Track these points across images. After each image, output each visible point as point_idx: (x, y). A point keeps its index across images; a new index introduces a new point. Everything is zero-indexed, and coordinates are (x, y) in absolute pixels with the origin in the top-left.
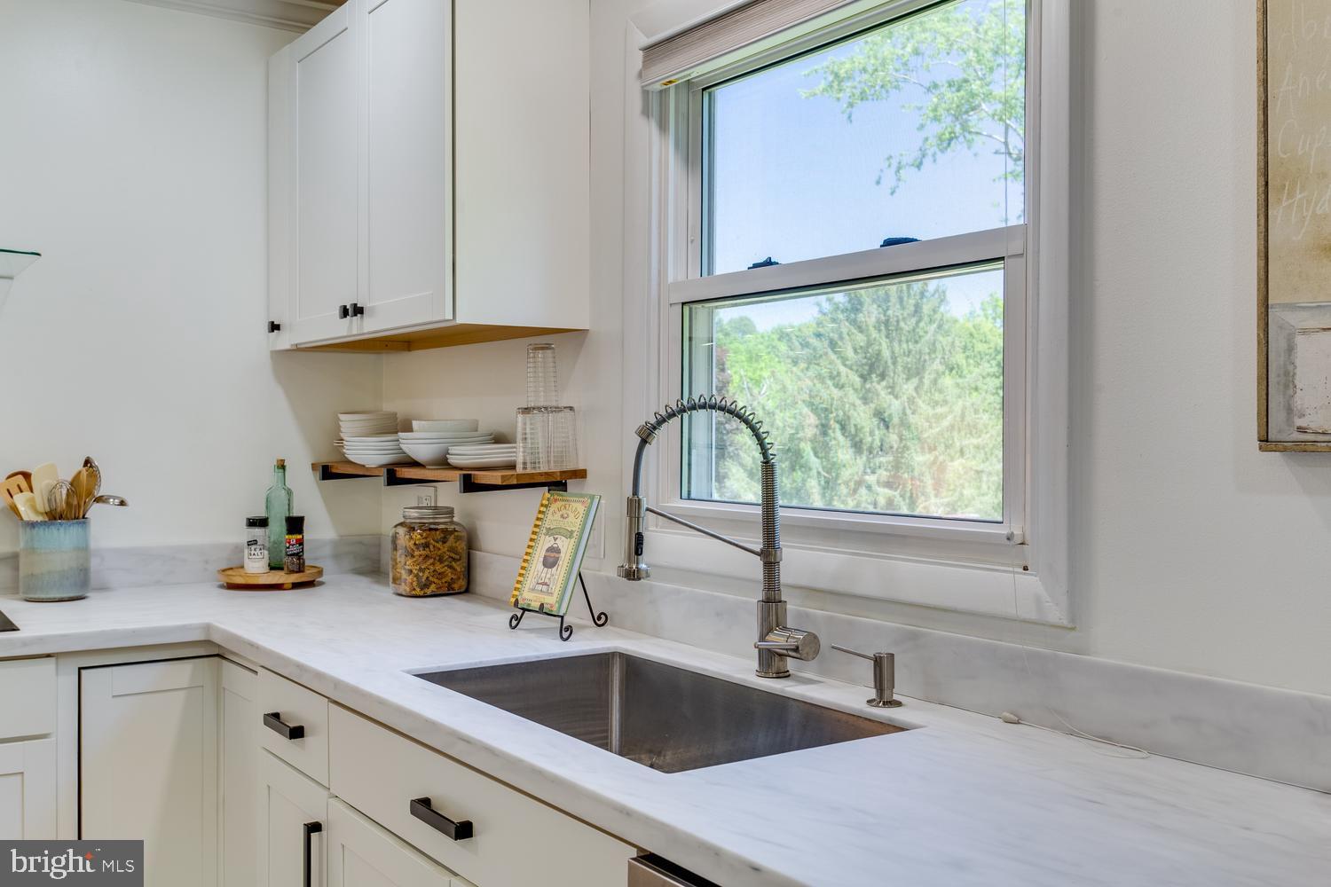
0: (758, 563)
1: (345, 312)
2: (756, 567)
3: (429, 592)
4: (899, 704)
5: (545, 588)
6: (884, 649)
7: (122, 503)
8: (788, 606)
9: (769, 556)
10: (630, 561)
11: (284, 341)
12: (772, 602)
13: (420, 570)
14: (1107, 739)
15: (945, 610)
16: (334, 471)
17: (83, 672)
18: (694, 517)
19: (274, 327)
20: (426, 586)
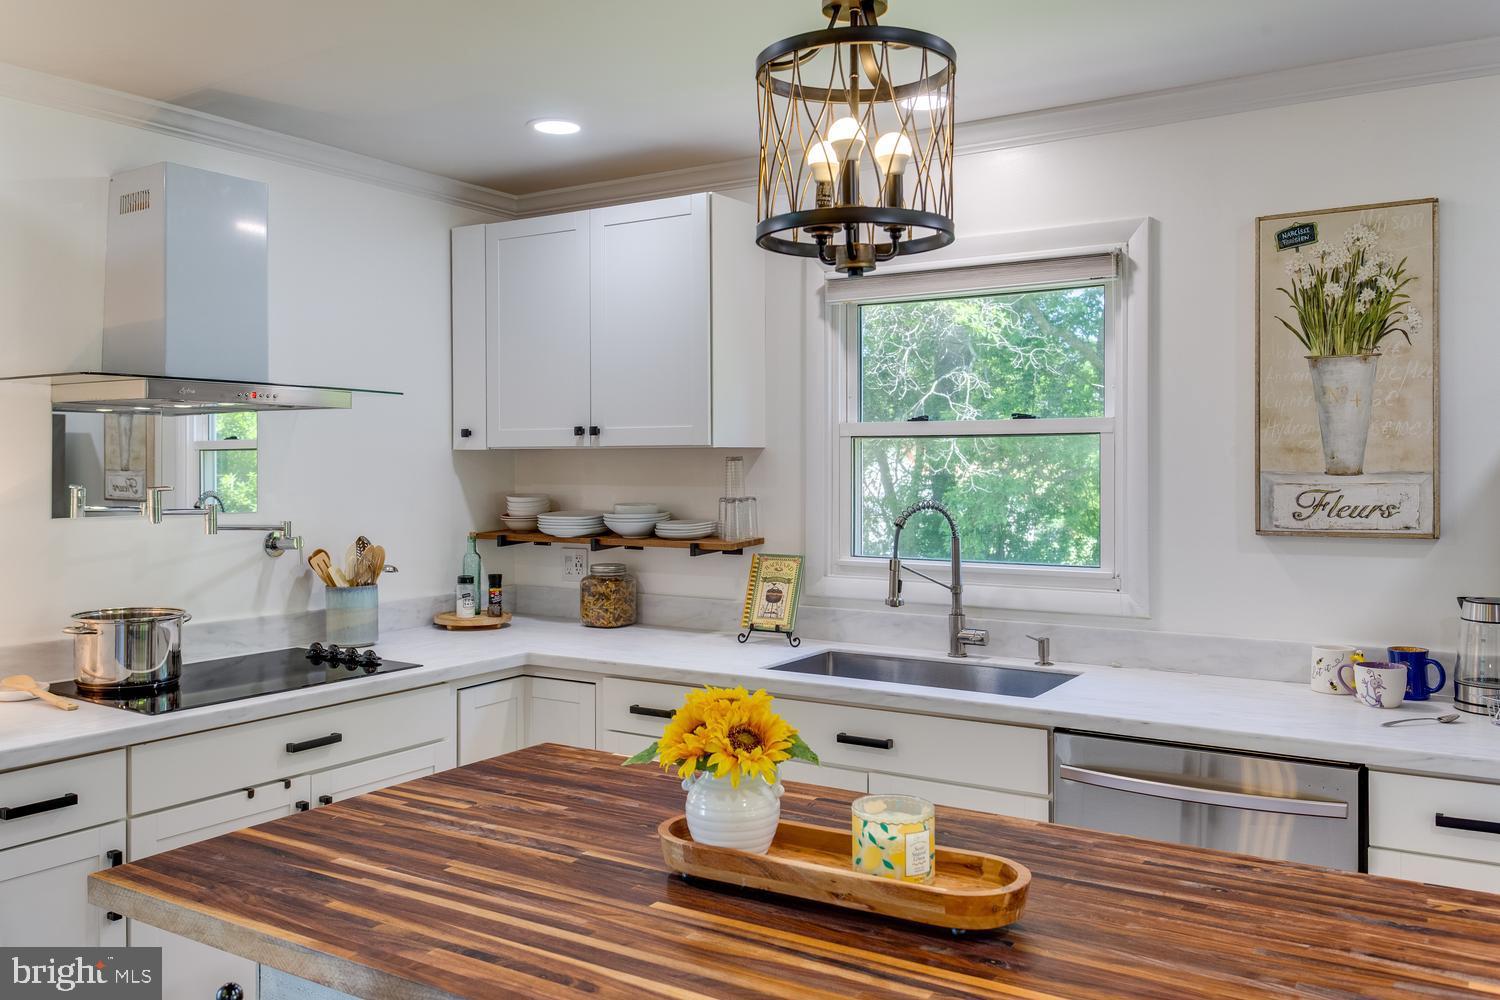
0: (949, 593)
1: (579, 431)
2: (948, 596)
3: (619, 624)
4: (1052, 664)
5: (773, 615)
6: (1043, 636)
7: (395, 570)
8: (966, 618)
9: (956, 590)
10: (894, 595)
11: (476, 444)
12: (957, 614)
13: (615, 609)
14: (1172, 670)
15: (1071, 614)
16: (509, 539)
17: (462, 692)
18: (925, 571)
19: (466, 433)
20: (616, 620)
